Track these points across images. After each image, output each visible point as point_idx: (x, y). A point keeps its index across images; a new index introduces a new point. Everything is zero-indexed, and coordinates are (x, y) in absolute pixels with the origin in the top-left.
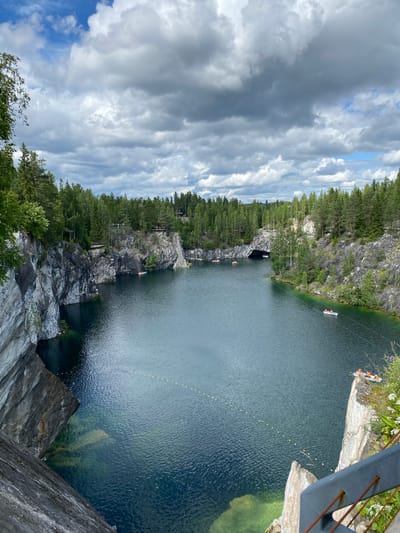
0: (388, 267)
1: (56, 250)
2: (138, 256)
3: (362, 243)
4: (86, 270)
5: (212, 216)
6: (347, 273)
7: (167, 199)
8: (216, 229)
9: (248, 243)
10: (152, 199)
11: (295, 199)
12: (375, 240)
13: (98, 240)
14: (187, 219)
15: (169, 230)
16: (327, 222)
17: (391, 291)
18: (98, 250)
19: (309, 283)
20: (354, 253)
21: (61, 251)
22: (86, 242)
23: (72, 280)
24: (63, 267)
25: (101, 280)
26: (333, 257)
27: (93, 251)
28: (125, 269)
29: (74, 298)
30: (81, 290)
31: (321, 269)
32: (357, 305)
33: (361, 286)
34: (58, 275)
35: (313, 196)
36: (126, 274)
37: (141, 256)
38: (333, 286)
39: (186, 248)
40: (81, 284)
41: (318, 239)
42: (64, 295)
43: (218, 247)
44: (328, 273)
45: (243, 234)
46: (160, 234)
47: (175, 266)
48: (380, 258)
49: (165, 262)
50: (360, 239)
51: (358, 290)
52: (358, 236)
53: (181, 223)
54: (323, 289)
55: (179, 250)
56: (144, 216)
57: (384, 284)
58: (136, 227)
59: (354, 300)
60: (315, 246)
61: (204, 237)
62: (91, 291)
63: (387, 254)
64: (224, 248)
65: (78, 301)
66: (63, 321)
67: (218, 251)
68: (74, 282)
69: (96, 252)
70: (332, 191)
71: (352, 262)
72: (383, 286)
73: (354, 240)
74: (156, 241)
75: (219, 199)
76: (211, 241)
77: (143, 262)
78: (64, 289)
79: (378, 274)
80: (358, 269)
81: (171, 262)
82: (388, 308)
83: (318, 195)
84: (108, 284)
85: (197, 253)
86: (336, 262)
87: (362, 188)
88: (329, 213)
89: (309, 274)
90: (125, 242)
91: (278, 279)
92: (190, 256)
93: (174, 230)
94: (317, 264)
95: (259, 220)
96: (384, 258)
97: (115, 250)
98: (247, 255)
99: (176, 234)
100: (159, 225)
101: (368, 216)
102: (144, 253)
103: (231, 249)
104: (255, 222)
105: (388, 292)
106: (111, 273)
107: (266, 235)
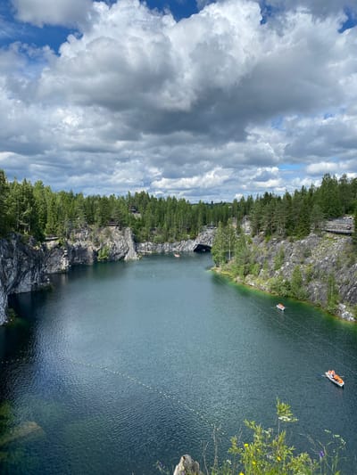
0: (314, 263)
1: (9, 241)
2: (91, 248)
3: (292, 241)
4: (39, 260)
5: (162, 214)
6: (277, 267)
7: (123, 198)
8: (165, 226)
9: (194, 239)
10: (108, 197)
11: (235, 200)
12: (303, 239)
13: (53, 232)
14: (139, 215)
15: (122, 226)
16: (261, 221)
17: (316, 284)
18: (52, 242)
19: (245, 275)
20: (284, 250)
21: (14, 243)
22: (41, 235)
23: (24, 270)
24: (15, 257)
25: (54, 270)
26: (266, 252)
27: (48, 244)
28: (78, 260)
29: (25, 286)
30: (33, 279)
31: (255, 263)
32: (287, 296)
33: (290, 279)
34: (9, 265)
35: (250, 199)
36: (79, 264)
37: (94, 248)
38: (265, 279)
39: (136, 241)
40: (33, 274)
41: (253, 236)
42: (16, 284)
43: (167, 240)
44: (261, 267)
45: (189, 230)
46: (113, 228)
47: (126, 258)
48: (307, 255)
49: (117, 254)
50: (289, 237)
51: (287, 283)
52: (287, 235)
53: (134, 219)
54: (257, 281)
55: (130, 243)
56: (101, 212)
57: (310, 277)
58: (91, 221)
59: (284, 291)
60: (250, 242)
61: (154, 232)
62: (43, 280)
63: (313, 252)
64: (172, 242)
65: (29, 290)
66: (11, 310)
67: (167, 245)
68: (26, 272)
69: (50, 245)
70: (267, 194)
71: (283, 257)
72: (309, 280)
73: (284, 238)
74: (109, 234)
75: (169, 198)
76: (160, 236)
77: (96, 254)
78: (16, 278)
79: (304, 269)
80: (288, 264)
81: (122, 255)
82: (313, 299)
83: (255, 198)
84: (60, 273)
85: (146, 246)
86: (269, 257)
87: (292, 194)
88: (263, 214)
89: (245, 268)
90: (79, 235)
91: (218, 271)
92: (141, 249)
93: (126, 225)
94: (252, 258)
95: (205, 218)
96: (310, 254)
97: (70, 243)
98: (192, 249)
99: (128, 229)
100: (112, 220)
101: (297, 217)
102: (97, 246)
103: (178, 243)
104: (200, 219)
105: (313, 285)
106: (65, 264)
107: (210, 232)
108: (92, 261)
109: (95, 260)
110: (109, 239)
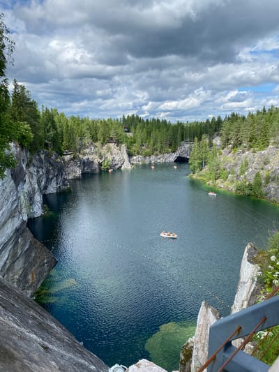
0: (272, 168)
1: (39, 155)
2: (97, 160)
3: (254, 152)
4: (61, 170)
5: (149, 133)
6: (242, 173)
7: (118, 120)
8: (152, 142)
9: (174, 152)
10: (106, 120)
11: (208, 120)
12: (264, 150)
13: (68, 148)
14: (131, 134)
15: (118, 143)
16: (230, 137)
17: (273, 186)
18: (68, 156)
19: (216, 180)
20: (248, 159)
21: (43, 156)
22: (61, 151)
23: (51, 177)
24: (45, 168)
25: (71, 177)
26: (233, 162)
28: (88, 170)
29: (52, 189)
30: (57, 184)
31: (224, 170)
32: (249, 195)
33: (252, 182)
34: (41, 173)
36: (88, 173)
37: (99, 160)
38: (232, 182)
39: (130, 155)
40: (57, 180)
41: (223, 149)
42: (46, 188)
43: (153, 154)
44: (229, 173)
45: (170, 145)
46: (112, 145)
47: (123, 168)
48: (266, 162)
49: (116, 165)
50: (252, 149)
51: (250, 185)
52: (251, 147)
53: (127, 137)
54: (225, 184)
55: (126, 156)
56: (102, 133)
57: (268, 180)
58: (95, 139)
59: (247, 191)
60: (221, 154)
61: (143, 148)
62: (64, 184)
63: (270, 160)
64: (157, 155)
65: (55, 191)
66: (45, 206)
67: (153, 157)
68: (52, 179)
69: (67, 158)
70: (233, 115)
71: (247, 165)
72: (267, 182)
73: (248, 150)
74: (109, 149)
75: (154, 119)
76: (148, 150)
77: (100, 165)
78: (46, 183)
79: (264, 174)
80: (251, 170)
81: (120, 165)
82: (271, 197)
84: (76, 179)
85: (137, 159)
86: (236, 165)
88: (232, 130)
89: (216, 174)
90: (87, 150)
91: (195, 176)
92: (133, 160)
93: (122, 143)
94: (222, 166)
95: (182, 135)
96: (269, 162)
97: (81, 156)
98: (173, 160)
99: (124, 145)
100: (111, 139)
101: (259, 132)
102: (101, 159)
103: (162, 156)
104: (179, 136)
105: (271, 186)
106: (78, 172)
107: (187, 146)
108: (98, 170)
109: (100, 169)
110: (109, 153)
